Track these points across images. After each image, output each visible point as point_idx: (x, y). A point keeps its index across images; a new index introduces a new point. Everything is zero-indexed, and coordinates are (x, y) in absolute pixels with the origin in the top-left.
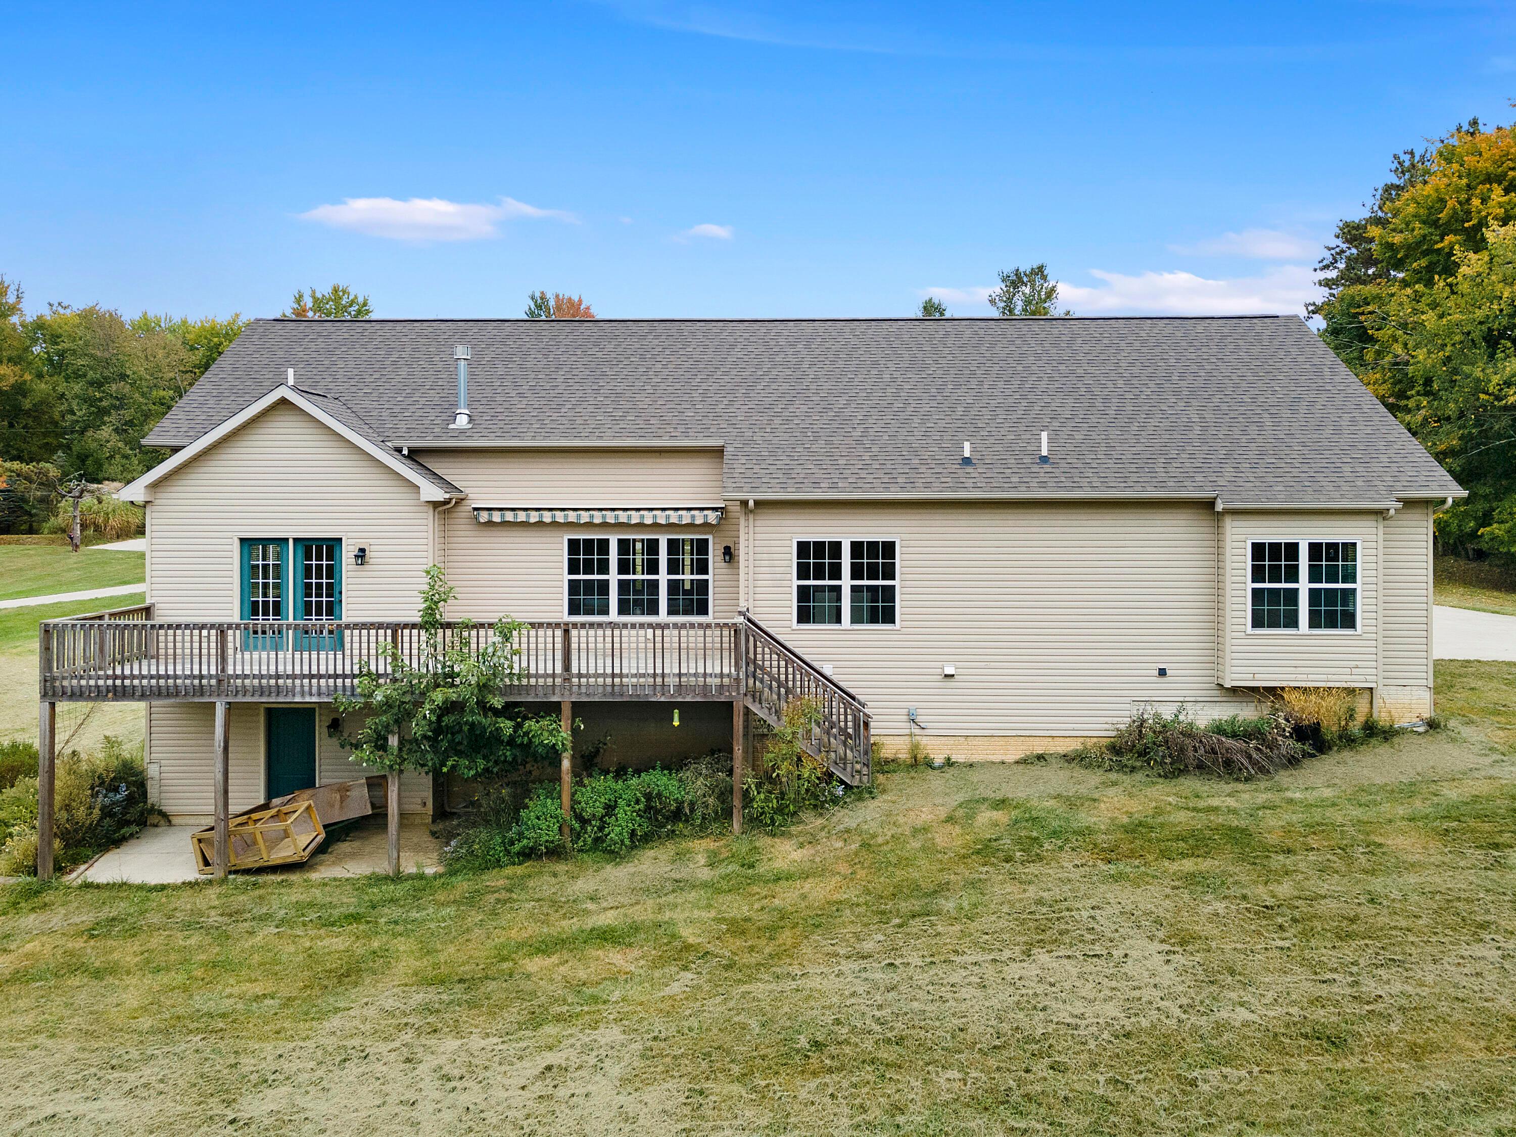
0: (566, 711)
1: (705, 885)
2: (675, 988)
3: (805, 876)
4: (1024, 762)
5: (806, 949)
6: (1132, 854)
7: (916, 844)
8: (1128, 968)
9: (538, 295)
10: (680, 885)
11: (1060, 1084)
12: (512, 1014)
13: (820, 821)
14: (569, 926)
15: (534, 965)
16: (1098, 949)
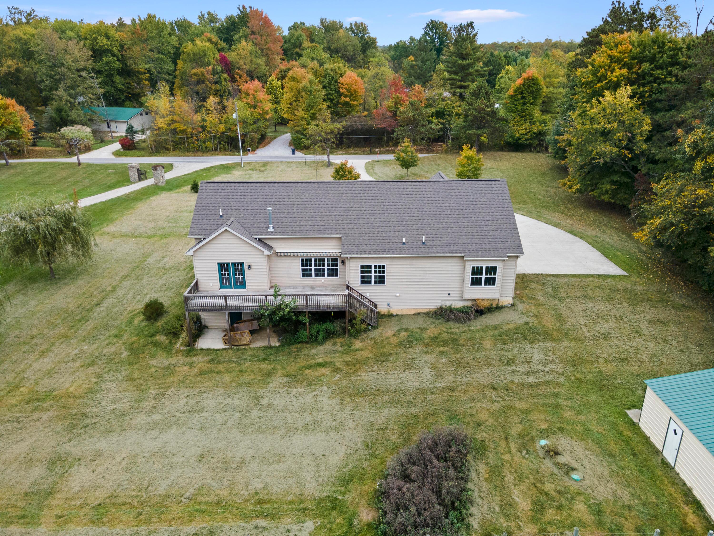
0: (307, 313)
1: (340, 352)
2: (336, 378)
3: (362, 350)
4: (415, 314)
5: (362, 370)
6: (431, 346)
7: (386, 342)
8: (422, 375)
10: (336, 352)
11: (404, 398)
12: (305, 384)
13: (365, 335)
14: (312, 362)
15: (307, 372)
16: (418, 371)
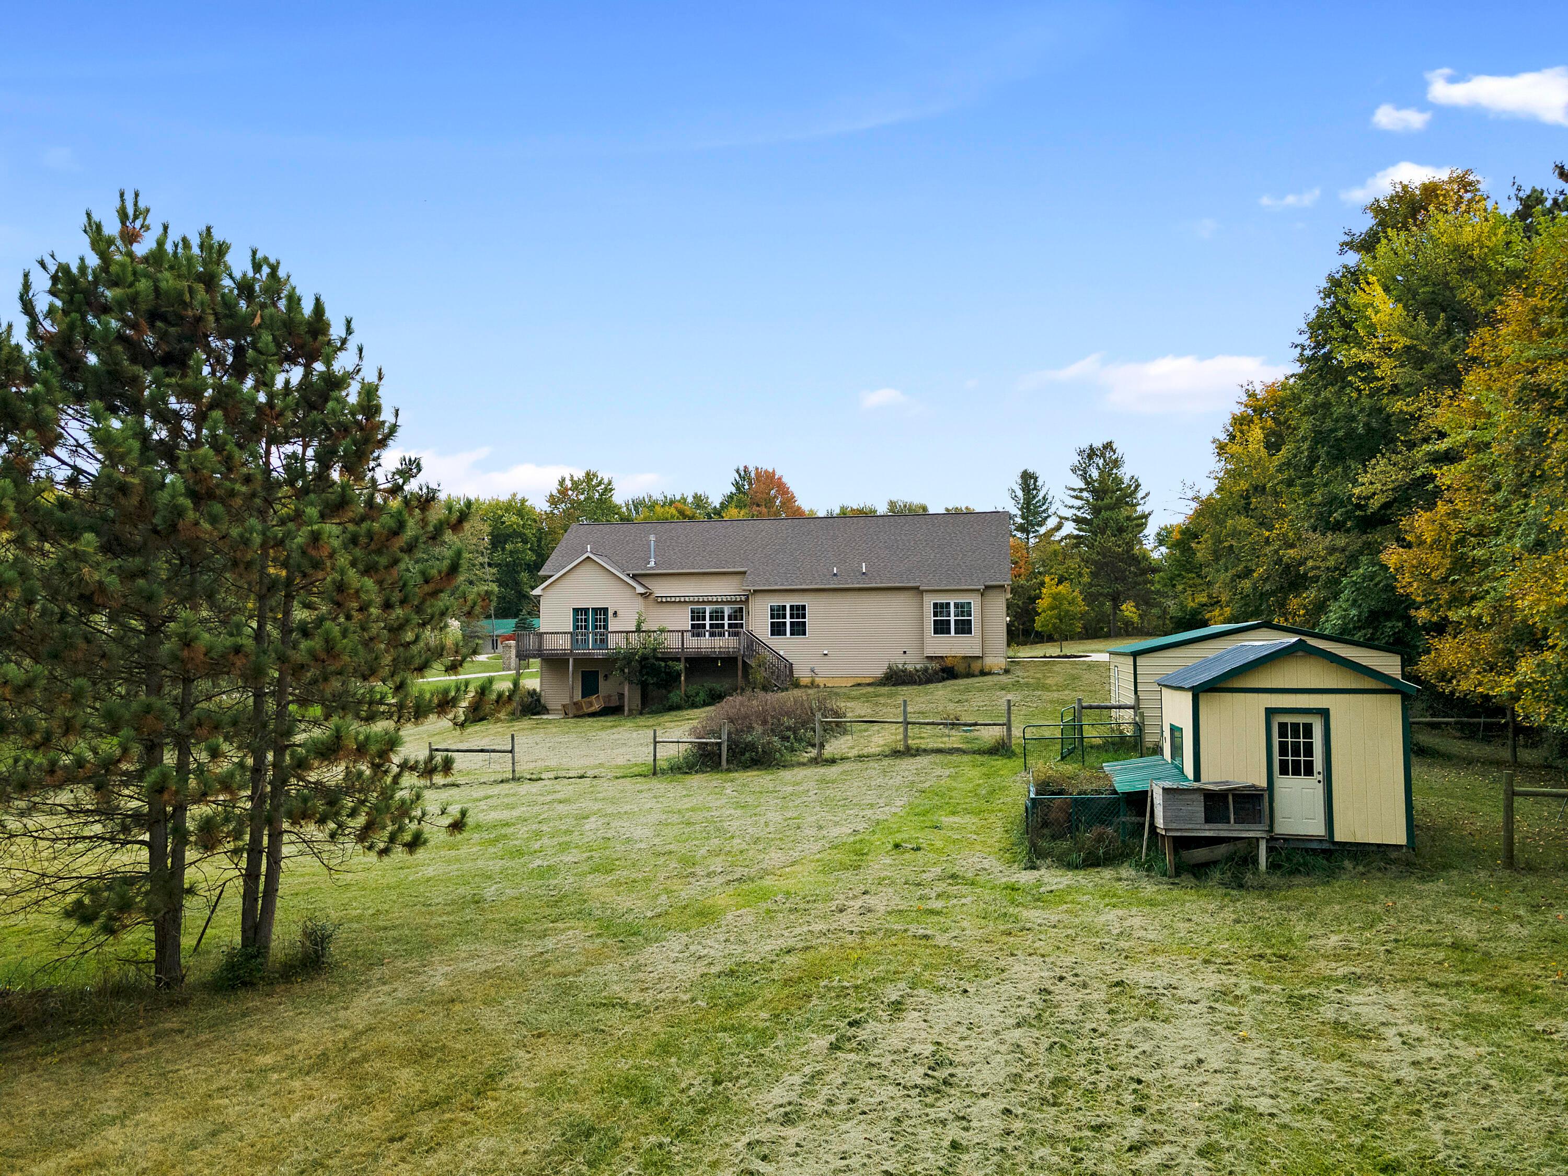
0: (683, 660)
9: (742, 469)
